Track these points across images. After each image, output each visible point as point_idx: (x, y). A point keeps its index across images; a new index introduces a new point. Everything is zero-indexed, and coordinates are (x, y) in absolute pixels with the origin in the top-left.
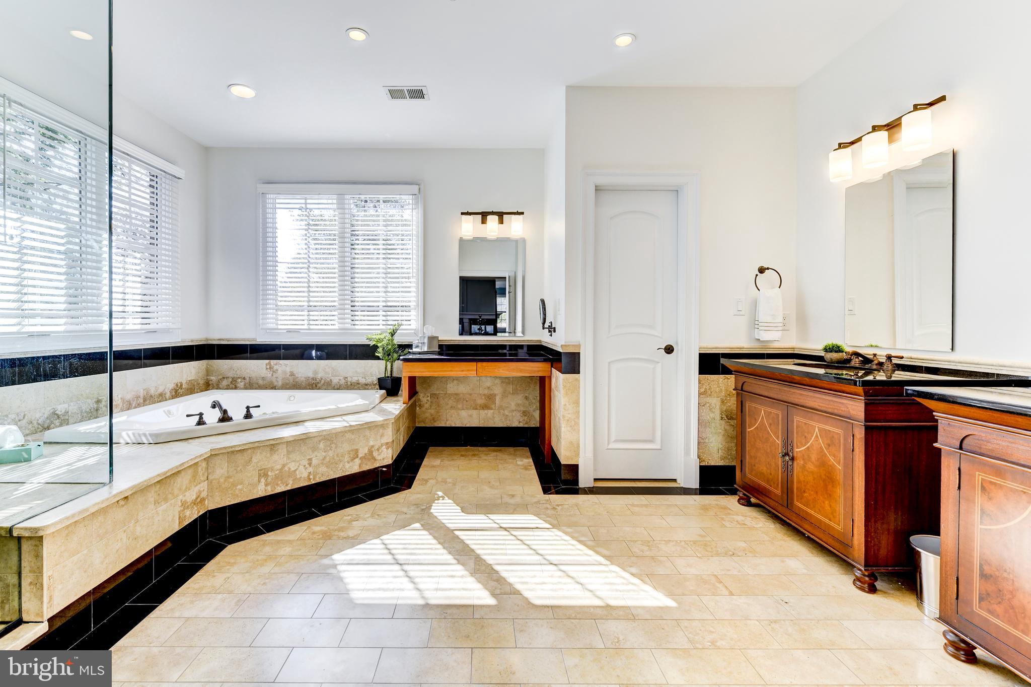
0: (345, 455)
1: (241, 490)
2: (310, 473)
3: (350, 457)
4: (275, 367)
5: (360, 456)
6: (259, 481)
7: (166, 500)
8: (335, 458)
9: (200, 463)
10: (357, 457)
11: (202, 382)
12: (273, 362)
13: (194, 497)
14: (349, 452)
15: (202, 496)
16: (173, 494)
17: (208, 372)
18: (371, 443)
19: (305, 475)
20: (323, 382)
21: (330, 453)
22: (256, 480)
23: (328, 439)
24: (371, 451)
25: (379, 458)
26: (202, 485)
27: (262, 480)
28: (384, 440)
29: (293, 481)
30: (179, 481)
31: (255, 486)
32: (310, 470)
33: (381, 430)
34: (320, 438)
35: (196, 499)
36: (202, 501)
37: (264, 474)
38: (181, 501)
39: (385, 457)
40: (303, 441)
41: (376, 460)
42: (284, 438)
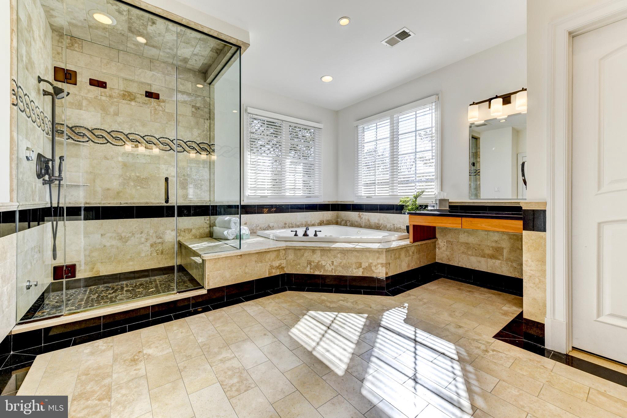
0: (353, 264)
1: (299, 268)
2: (333, 269)
3: (356, 266)
4: (362, 216)
5: (363, 267)
6: (307, 266)
7: (261, 262)
8: (347, 264)
9: (281, 251)
10: (361, 267)
11: (334, 221)
12: (361, 213)
13: (278, 265)
14: (356, 263)
15: (282, 265)
16: (265, 260)
17: (338, 217)
18: (371, 261)
19: (330, 269)
20: (382, 226)
21: (344, 260)
22: (306, 265)
23: (343, 253)
24: (370, 266)
25: (376, 271)
26: (282, 261)
27: (309, 266)
28: (380, 261)
29: (324, 270)
30: (268, 256)
31: (305, 268)
32: (333, 267)
33: (377, 255)
34: (338, 252)
35: (279, 266)
36: (283, 268)
37: (309, 263)
38: (270, 265)
39: (380, 272)
40: (329, 251)
41: (374, 272)
42: (319, 247)
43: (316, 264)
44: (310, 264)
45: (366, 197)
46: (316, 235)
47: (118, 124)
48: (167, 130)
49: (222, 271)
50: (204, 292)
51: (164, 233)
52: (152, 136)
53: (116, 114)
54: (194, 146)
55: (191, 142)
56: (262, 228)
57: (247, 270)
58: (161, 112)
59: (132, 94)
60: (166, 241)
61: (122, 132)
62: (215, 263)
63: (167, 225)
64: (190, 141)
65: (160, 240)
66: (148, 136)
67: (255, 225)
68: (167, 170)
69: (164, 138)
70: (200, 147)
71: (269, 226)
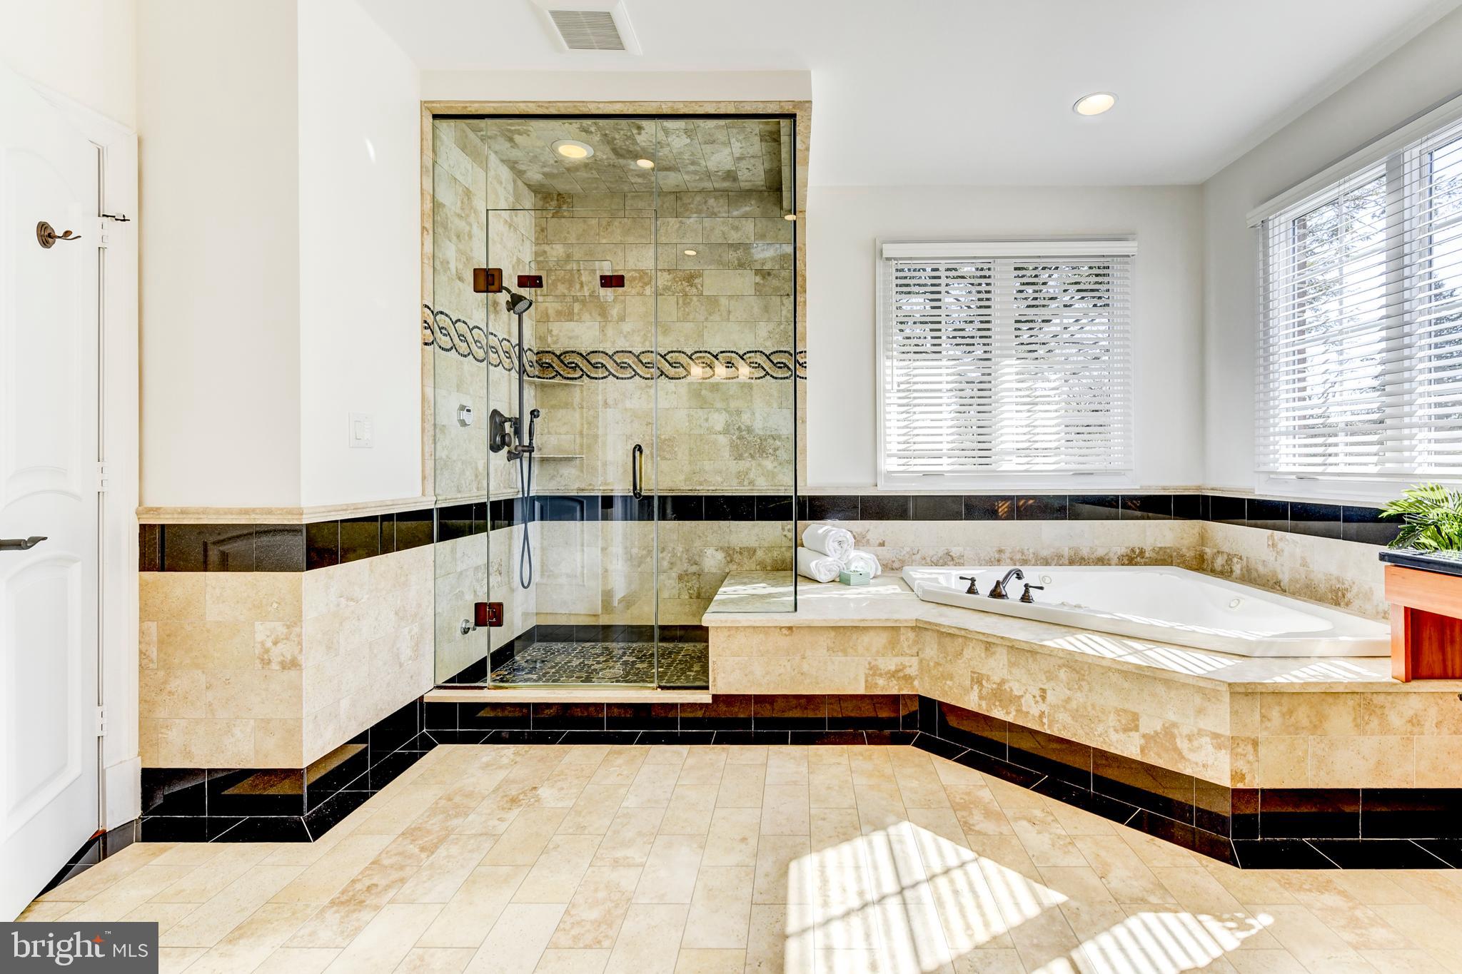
0: (1110, 713)
1: (950, 688)
2: (1043, 713)
3: (1119, 721)
4: (1280, 545)
5: (1143, 730)
6: (972, 688)
7: (845, 653)
8: (1089, 709)
9: (902, 631)
10: (1136, 728)
11: (1190, 554)
12: (1277, 534)
13: (893, 668)
14: (1118, 712)
15: (908, 671)
16: (856, 650)
17: (1203, 539)
18: (1172, 717)
19: (1035, 711)
21: (1079, 694)
22: (968, 682)
23: (1074, 670)
24: (1169, 732)
25: (1192, 757)
26: (907, 658)
27: (975, 687)
28: (1208, 724)
29: (1017, 711)
30: (866, 639)
31: (967, 691)
32: (1043, 707)
33: (1198, 699)
34: (1060, 662)
35: (897, 671)
36: (908, 679)
37: (978, 680)
38: (870, 663)
39: (1210, 763)
40: (1032, 656)
41: (1183, 757)
42: (1002, 638)
43: (994, 686)
44: (980, 683)
45: (1294, 477)
46: (1026, 598)
47: (625, 337)
48: (705, 334)
49: (746, 658)
50: (704, 698)
51: (701, 554)
52: (680, 352)
53: (622, 319)
54: (759, 361)
55: (753, 354)
56: (928, 559)
57: (805, 668)
58: (695, 299)
59: (647, 274)
60: (706, 570)
61: (630, 352)
62: (729, 636)
64: (750, 352)
65: (694, 568)
66: (672, 352)
67: (908, 549)
68: (707, 420)
69: (701, 352)
70: (773, 362)
71: (948, 554)
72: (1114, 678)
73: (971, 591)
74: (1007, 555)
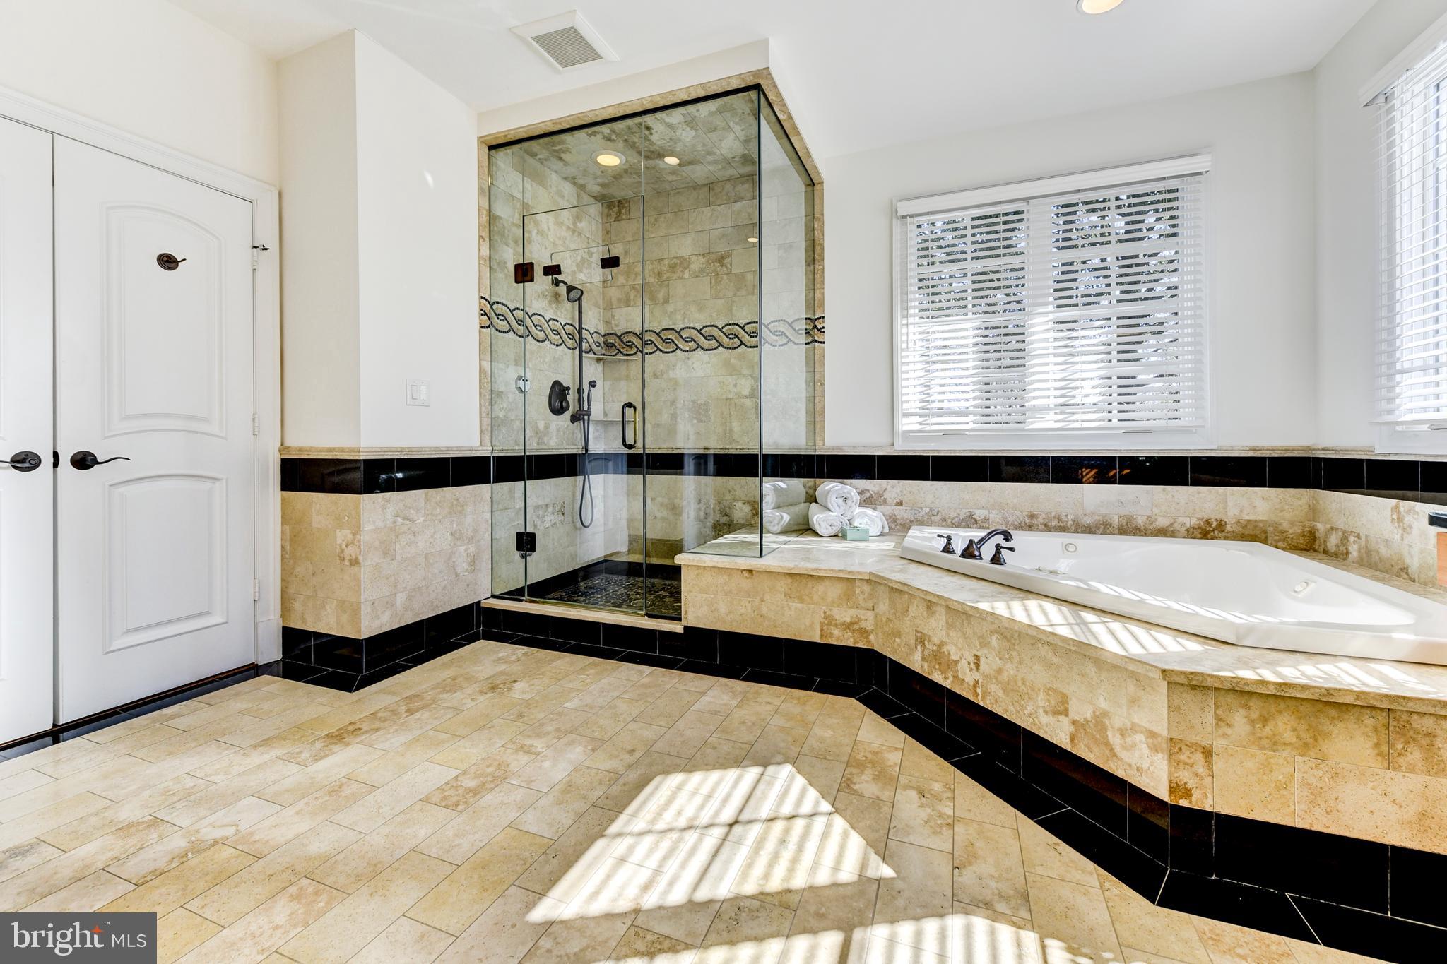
0: (1039, 690)
1: (898, 645)
2: (977, 682)
3: (1049, 701)
5: (1072, 715)
6: (916, 648)
7: (801, 600)
8: (1020, 683)
9: (858, 583)
10: (1066, 713)
13: (848, 620)
14: (1048, 690)
15: (863, 624)
16: (811, 598)
17: (1314, 513)
18: (1103, 704)
19: (970, 679)
21: (1009, 666)
22: (913, 642)
23: (1005, 637)
24: (1100, 721)
25: (1123, 754)
26: (863, 612)
27: (919, 647)
28: (1142, 718)
29: (954, 677)
30: (820, 588)
31: (912, 650)
32: (977, 676)
33: (1131, 687)
34: (992, 628)
35: (852, 624)
36: (864, 633)
37: (921, 640)
38: (825, 613)
39: (1145, 766)
40: (967, 619)
41: (1115, 755)
42: (938, 596)
43: (935, 648)
44: (922, 643)
45: (1426, 427)
46: (996, 560)
47: (669, 316)
48: (734, 308)
49: (712, 596)
50: (677, 628)
51: (731, 506)
52: (712, 326)
53: (666, 301)
54: (782, 329)
55: (776, 323)
56: (949, 521)
57: (764, 610)
58: (725, 277)
59: (685, 259)
60: (735, 522)
61: (673, 329)
62: (698, 575)
63: (735, 491)
64: (774, 321)
65: (724, 520)
66: (707, 326)
67: (927, 510)
68: (735, 386)
69: (730, 325)
70: (795, 330)
71: (971, 516)
72: (1044, 651)
73: (947, 549)
74: (1041, 520)
